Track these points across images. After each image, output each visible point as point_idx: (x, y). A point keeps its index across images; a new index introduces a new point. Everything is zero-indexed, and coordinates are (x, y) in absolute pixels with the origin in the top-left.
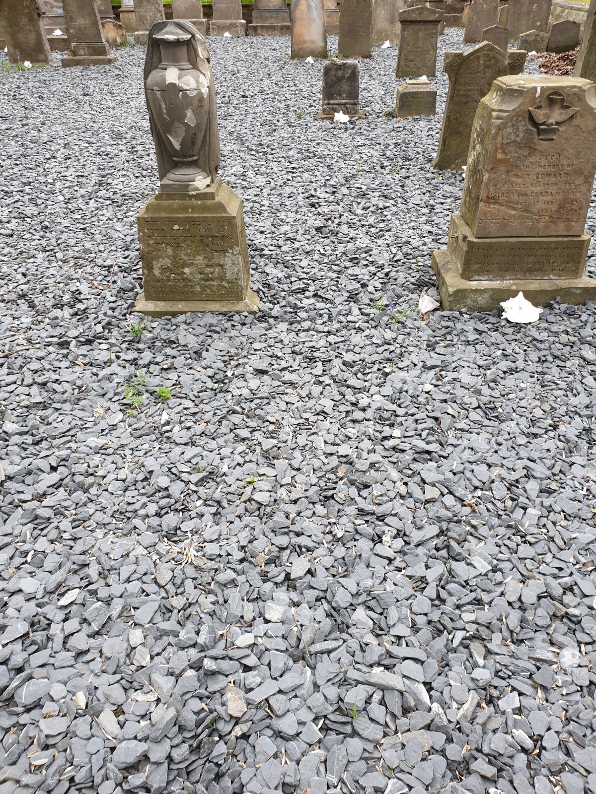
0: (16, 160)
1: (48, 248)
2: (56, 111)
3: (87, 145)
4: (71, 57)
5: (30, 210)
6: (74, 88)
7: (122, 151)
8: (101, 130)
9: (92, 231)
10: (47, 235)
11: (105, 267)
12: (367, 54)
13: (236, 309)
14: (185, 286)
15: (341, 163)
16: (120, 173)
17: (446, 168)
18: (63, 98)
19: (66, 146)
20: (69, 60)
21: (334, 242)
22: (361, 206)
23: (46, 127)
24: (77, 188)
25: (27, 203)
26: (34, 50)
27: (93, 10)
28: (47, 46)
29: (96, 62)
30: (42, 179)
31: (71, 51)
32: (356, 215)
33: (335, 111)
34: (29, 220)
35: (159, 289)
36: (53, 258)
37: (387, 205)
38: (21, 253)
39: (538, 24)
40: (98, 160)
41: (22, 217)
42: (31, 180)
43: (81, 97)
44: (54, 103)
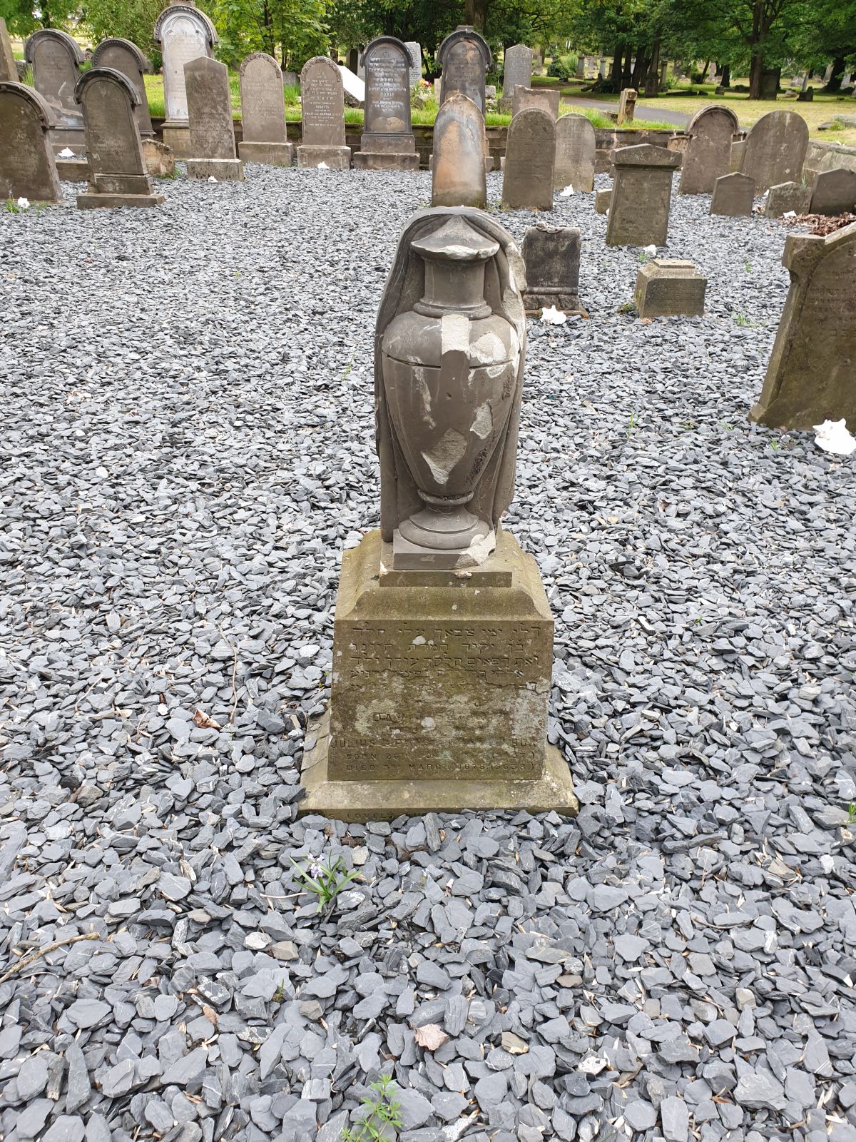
0: (14, 384)
1: (88, 601)
2: (76, 288)
3: (137, 356)
4: (92, 195)
5: (46, 501)
6: (101, 247)
7: (199, 369)
8: (157, 328)
9: (174, 558)
10: (83, 563)
11: (214, 660)
12: (546, 205)
13: (530, 802)
14: (419, 752)
15: (590, 410)
16: (205, 417)
17: (778, 425)
18: (87, 263)
19: (101, 357)
20: (89, 198)
21: (658, 600)
22: (672, 510)
23: (62, 319)
24: (129, 451)
25: (40, 483)
26: (34, 181)
27: (131, 126)
28: (55, 176)
29: (131, 204)
30: (62, 427)
31: (93, 185)
32: (670, 531)
33: (540, 304)
34: (44, 525)
35: (362, 759)
36: (101, 629)
37: (722, 509)
38: (35, 611)
39: (788, 171)
40: (161, 388)
41: (30, 517)
42: (44, 430)
43: (114, 262)
44: (71, 271)
